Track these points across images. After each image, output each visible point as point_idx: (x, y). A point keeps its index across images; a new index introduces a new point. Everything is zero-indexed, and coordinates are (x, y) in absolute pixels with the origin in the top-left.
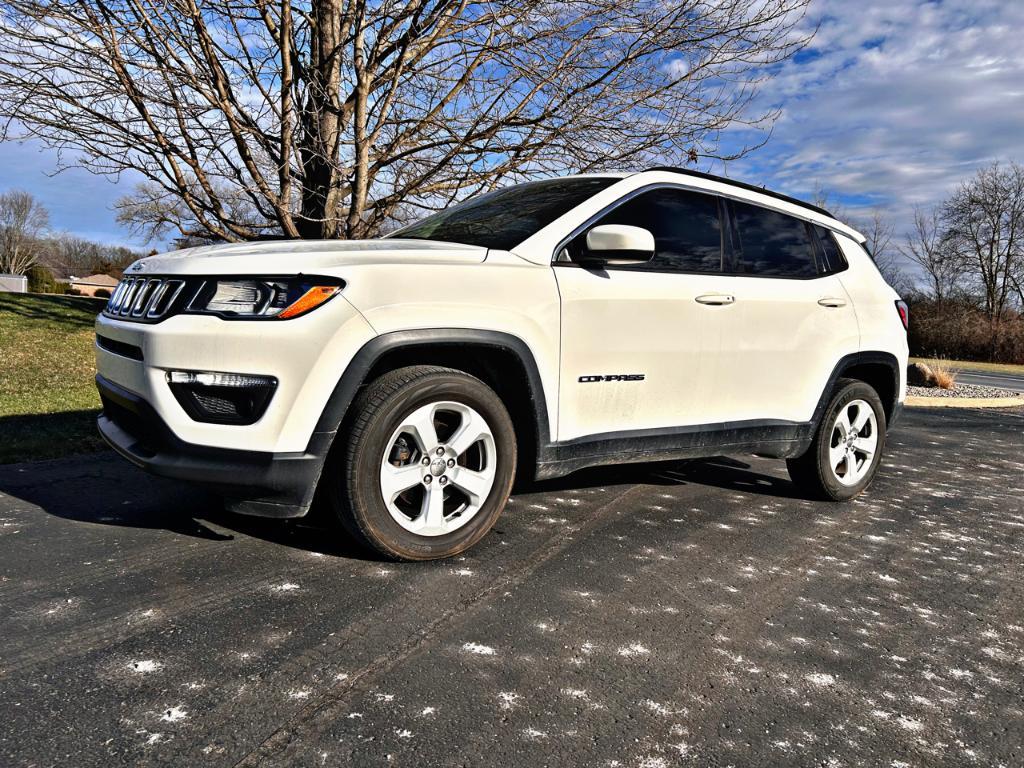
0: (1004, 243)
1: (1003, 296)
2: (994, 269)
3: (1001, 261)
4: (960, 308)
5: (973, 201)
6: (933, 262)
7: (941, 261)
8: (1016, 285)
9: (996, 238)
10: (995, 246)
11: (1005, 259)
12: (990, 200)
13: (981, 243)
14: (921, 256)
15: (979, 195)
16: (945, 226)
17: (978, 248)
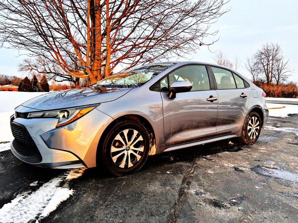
0: (271, 65)
1: (271, 79)
2: (268, 72)
3: (270, 70)
4: (260, 83)
5: (262, 53)
6: (252, 71)
7: (254, 71)
8: (274, 76)
9: (269, 63)
10: (268, 65)
11: (271, 69)
12: (266, 53)
13: (264, 65)
14: (249, 69)
15: (263, 52)
16: (255, 61)
17: (264, 66)
